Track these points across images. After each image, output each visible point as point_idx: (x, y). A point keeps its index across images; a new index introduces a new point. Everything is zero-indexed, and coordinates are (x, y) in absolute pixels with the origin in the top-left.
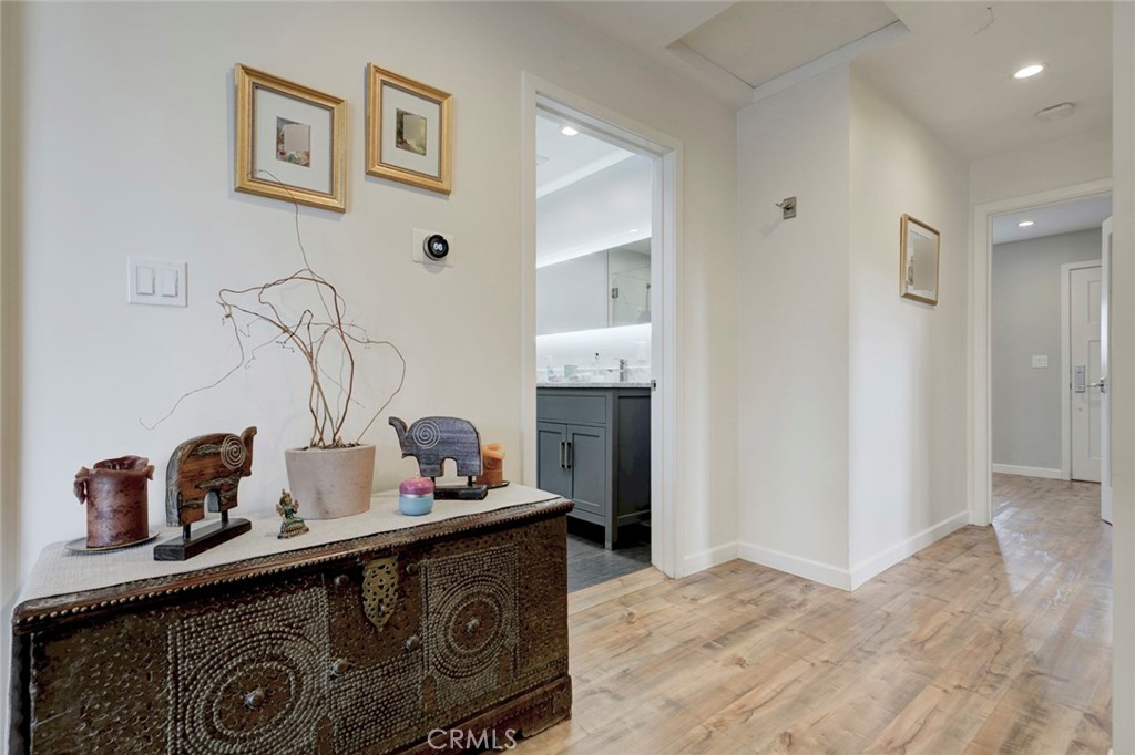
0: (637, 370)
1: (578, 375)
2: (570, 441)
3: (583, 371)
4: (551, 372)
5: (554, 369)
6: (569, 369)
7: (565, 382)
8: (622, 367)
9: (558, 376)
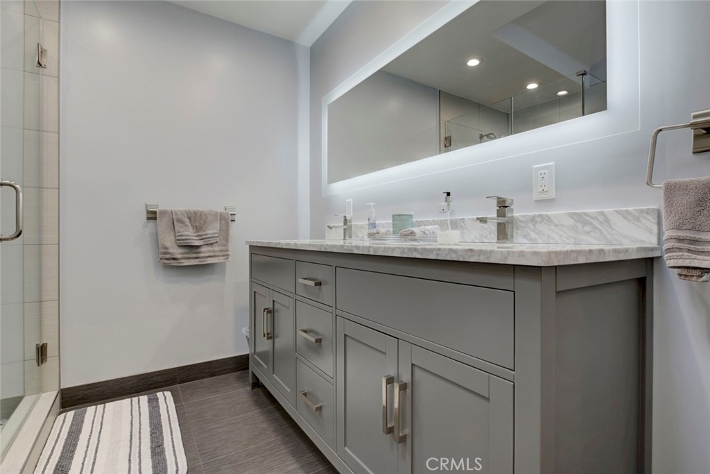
0: (533, 220)
1: (415, 229)
2: (406, 378)
3: (419, 224)
4: (373, 225)
5: (377, 222)
6: (400, 220)
7: (393, 245)
8: (501, 214)
9: (382, 230)
